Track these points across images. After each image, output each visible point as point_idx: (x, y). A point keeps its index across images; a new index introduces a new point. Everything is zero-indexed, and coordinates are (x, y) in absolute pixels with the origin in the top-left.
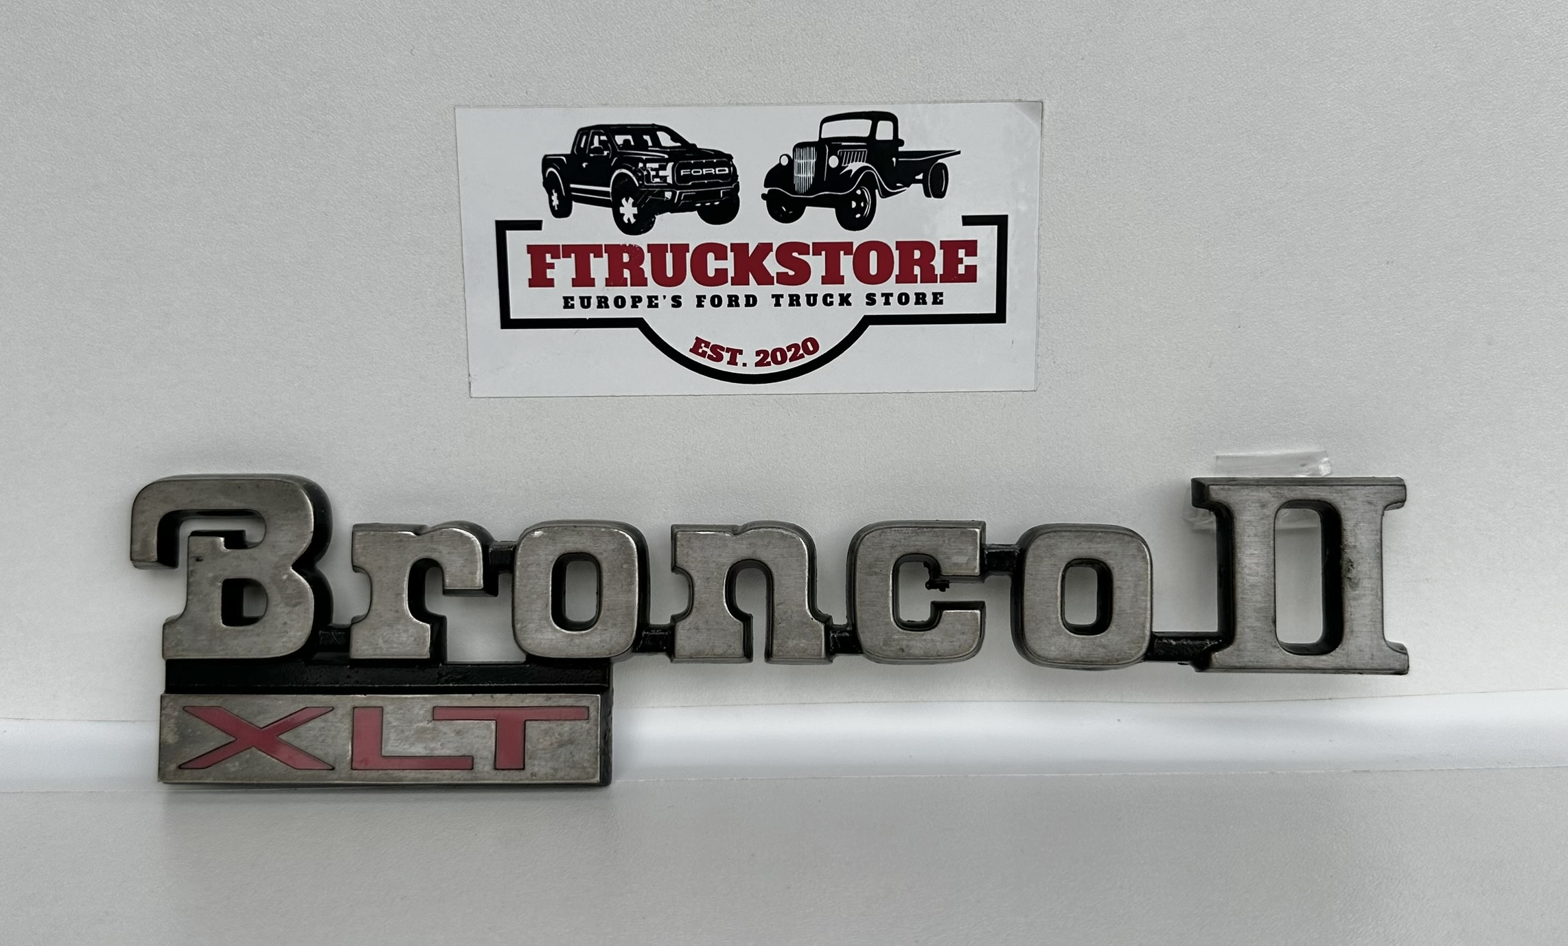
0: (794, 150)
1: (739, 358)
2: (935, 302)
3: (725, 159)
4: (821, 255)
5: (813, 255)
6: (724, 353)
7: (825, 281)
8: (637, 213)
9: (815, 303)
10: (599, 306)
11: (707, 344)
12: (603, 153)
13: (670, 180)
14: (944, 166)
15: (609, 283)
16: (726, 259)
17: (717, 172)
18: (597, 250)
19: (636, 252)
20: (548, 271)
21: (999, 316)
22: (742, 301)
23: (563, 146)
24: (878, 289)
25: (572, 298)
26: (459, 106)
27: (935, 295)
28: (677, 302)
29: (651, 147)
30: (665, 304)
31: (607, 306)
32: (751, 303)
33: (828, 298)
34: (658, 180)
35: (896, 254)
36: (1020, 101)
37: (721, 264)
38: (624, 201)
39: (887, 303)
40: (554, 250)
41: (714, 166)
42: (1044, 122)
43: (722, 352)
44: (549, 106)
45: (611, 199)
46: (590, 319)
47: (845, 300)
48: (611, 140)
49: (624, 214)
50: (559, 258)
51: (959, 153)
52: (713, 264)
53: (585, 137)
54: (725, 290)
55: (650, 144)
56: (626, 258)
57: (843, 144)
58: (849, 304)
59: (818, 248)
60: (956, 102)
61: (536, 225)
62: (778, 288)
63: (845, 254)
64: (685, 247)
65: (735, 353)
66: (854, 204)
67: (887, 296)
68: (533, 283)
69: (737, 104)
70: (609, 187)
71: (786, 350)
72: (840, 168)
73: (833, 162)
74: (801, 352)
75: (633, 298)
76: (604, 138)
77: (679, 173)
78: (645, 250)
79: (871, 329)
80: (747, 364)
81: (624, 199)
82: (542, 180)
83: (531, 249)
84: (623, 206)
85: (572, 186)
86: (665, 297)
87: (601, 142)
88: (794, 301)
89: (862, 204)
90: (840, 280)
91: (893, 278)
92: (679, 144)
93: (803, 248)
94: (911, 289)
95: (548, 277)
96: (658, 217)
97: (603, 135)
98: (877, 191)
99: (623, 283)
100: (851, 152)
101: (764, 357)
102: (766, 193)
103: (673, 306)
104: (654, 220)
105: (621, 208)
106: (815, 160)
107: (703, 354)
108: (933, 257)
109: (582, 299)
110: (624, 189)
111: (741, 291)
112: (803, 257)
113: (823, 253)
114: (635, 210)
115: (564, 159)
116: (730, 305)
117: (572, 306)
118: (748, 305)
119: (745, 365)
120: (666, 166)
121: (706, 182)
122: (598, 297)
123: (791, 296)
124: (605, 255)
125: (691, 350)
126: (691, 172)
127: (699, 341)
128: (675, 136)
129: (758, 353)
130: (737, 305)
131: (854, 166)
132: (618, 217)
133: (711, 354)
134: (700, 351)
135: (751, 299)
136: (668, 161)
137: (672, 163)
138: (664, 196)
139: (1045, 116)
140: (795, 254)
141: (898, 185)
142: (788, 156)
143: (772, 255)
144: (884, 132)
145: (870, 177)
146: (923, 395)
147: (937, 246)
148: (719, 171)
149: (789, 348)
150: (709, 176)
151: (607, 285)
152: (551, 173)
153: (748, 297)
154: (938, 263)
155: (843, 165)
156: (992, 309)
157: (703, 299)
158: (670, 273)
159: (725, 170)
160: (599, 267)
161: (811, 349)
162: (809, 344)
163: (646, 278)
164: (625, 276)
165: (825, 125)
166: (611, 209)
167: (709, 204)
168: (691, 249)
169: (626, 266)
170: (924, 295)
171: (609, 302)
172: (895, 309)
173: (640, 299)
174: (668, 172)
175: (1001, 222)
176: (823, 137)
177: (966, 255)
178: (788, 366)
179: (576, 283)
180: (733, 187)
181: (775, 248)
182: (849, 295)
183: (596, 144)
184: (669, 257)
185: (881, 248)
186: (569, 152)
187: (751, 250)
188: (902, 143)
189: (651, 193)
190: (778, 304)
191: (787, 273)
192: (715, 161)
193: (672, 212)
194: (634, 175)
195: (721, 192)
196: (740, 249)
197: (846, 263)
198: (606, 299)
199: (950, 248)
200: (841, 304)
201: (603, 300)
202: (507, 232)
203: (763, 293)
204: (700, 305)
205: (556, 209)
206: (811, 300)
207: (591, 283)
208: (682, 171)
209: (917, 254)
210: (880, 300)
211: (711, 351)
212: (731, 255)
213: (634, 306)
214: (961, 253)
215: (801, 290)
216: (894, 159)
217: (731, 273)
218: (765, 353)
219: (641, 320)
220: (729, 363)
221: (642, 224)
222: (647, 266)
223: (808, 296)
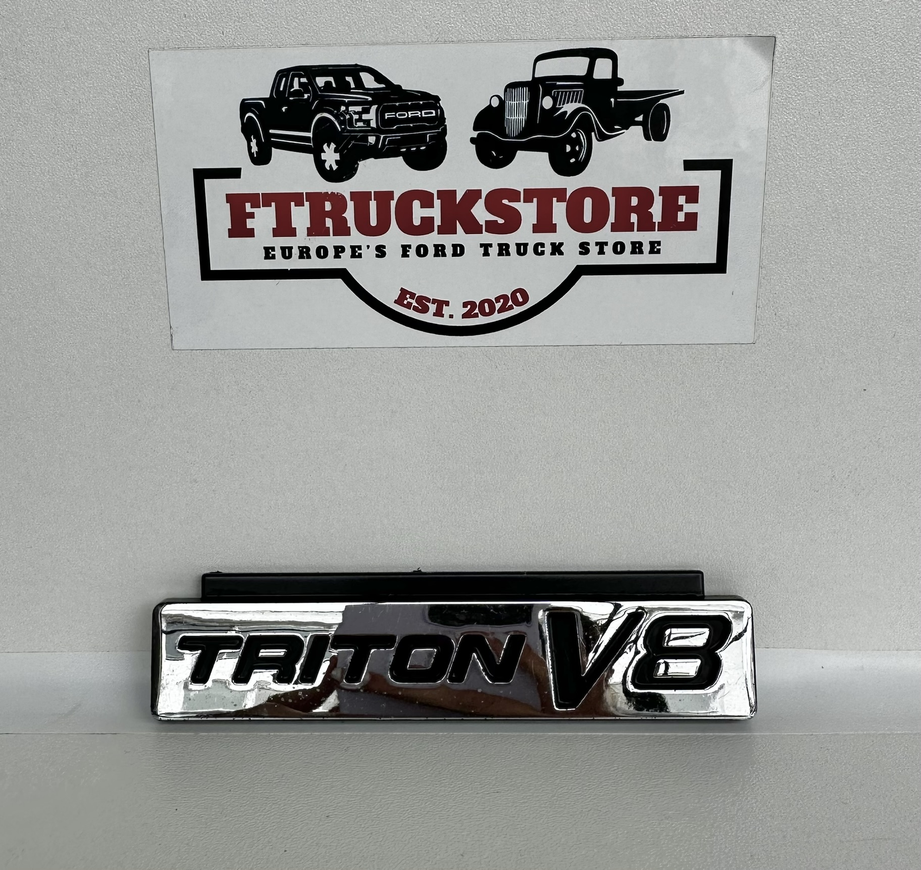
0: (506, 91)
1: (446, 310)
2: (652, 251)
3: (432, 101)
4: (533, 202)
5: (524, 202)
6: (430, 305)
7: (537, 229)
8: (339, 159)
9: (525, 253)
10: (301, 257)
11: (412, 295)
12: (304, 97)
13: (373, 124)
14: (665, 107)
15: (311, 232)
16: (431, 206)
17: (423, 115)
18: (298, 199)
19: (338, 201)
20: (248, 220)
21: (719, 267)
22: (449, 251)
23: (262, 90)
24: (592, 238)
25: (273, 249)
26: (154, 49)
27: (652, 244)
28: (381, 251)
29: (353, 89)
30: (369, 254)
31: (309, 257)
32: (458, 253)
33: (540, 247)
34: (360, 124)
35: (612, 201)
36: (750, 36)
37: (427, 212)
38: (325, 147)
39: (601, 252)
40: (254, 199)
41: (420, 108)
42: (776, 60)
43: (427, 303)
44: (246, 47)
45: (312, 144)
46: (291, 269)
47: (557, 249)
48: (312, 82)
49: (326, 161)
50: (260, 207)
51: (682, 92)
52: (418, 213)
53: (284, 79)
54: (431, 239)
55: (353, 86)
56: (328, 206)
57: (558, 83)
58: (561, 253)
59: (530, 195)
60: (681, 37)
61: (234, 173)
62: (487, 237)
63: (557, 202)
64: (390, 195)
65: (441, 304)
66: (568, 148)
67: (601, 245)
68: (233, 233)
69: (445, 42)
70: (310, 132)
71: (494, 301)
72: (554, 109)
73: (547, 102)
74: (510, 303)
75: (336, 248)
76: (304, 80)
77: (383, 116)
78: (348, 198)
79: (584, 278)
80: (454, 316)
81: (326, 144)
82: (240, 126)
83: (230, 198)
84: (325, 152)
85: (271, 131)
86: (368, 247)
87: (301, 84)
88: (504, 250)
89: (577, 148)
90: (552, 229)
91: (608, 226)
92: (383, 86)
93: (513, 195)
94: (627, 237)
95: (248, 227)
96: (362, 164)
97: (303, 77)
98: (593, 134)
99: (326, 233)
100: (566, 92)
101: (471, 308)
102: (476, 136)
103: (377, 256)
104: (358, 166)
105: (322, 154)
106: (527, 101)
107: (409, 306)
108: (651, 202)
109: (283, 249)
110: (325, 134)
111: (448, 241)
112: (512, 204)
113: (535, 200)
114: (337, 156)
115: (262, 102)
116: (436, 255)
117: (273, 257)
118: (455, 254)
119: (451, 316)
120: (370, 108)
121: (411, 125)
122: (299, 247)
123: (500, 245)
124: (307, 204)
125: (396, 302)
126: (395, 115)
127: (404, 292)
128: (379, 77)
129: (465, 305)
130: (444, 255)
131: (569, 108)
132: (320, 164)
133: (417, 305)
134: (405, 302)
135: (458, 248)
136: (371, 104)
137: (377, 106)
138: (367, 141)
139: (776, 53)
140: (505, 202)
141: (616, 127)
142: (499, 97)
143: (481, 203)
144: (603, 69)
145: (586, 118)
146: (636, 348)
147: (656, 192)
148: (426, 113)
149: (498, 299)
150: (415, 119)
151: (308, 236)
152: (250, 117)
153: (455, 246)
154: (656, 211)
155: (557, 106)
156: (711, 258)
157: (408, 248)
158: (373, 222)
159: (432, 113)
160: (301, 217)
161: (521, 300)
162: (518, 294)
163: (350, 227)
164: (327, 226)
165: (539, 63)
166: (312, 155)
167: (414, 149)
168: (396, 197)
169: (329, 214)
170: (641, 244)
171: (311, 253)
172: (610, 258)
173: (343, 249)
174: (371, 116)
175: (725, 167)
176: (536, 76)
177: (686, 203)
178: (496, 317)
179: (277, 233)
180: (440, 130)
181: (484, 195)
182: (561, 244)
183: (296, 86)
184: (373, 205)
185: (597, 195)
186: (268, 96)
187: (459, 197)
188: (621, 82)
189: (354, 138)
190: (486, 254)
191: (497, 221)
192: (421, 103)
193: (376, 158)
194: (336, 119)
195: (428, 135)
196: (447, 196)
197: (559, 210)
198: (308, 249)
199: (670, 194)
200: (553, 253)
201: (305, 250)
202: (205, 180)
203: (472, 242)
204: (405, 254)
205: (255, 156)
206: (522, 249)
207: (292, 233)
208: (386, 114)
209: (634, 201)
210: (594, 249)
211: (416, 301)
212: (437, 203)
213: (337, 256)
214: (682, 200)
215: (511, 239)
216: (612, 100)
217: (437, 222)
218: (473, 304)
219: (345, 270)
220: (435, 315)
221: (345, 171)
222: (349, 215)
223: (518, 245)
